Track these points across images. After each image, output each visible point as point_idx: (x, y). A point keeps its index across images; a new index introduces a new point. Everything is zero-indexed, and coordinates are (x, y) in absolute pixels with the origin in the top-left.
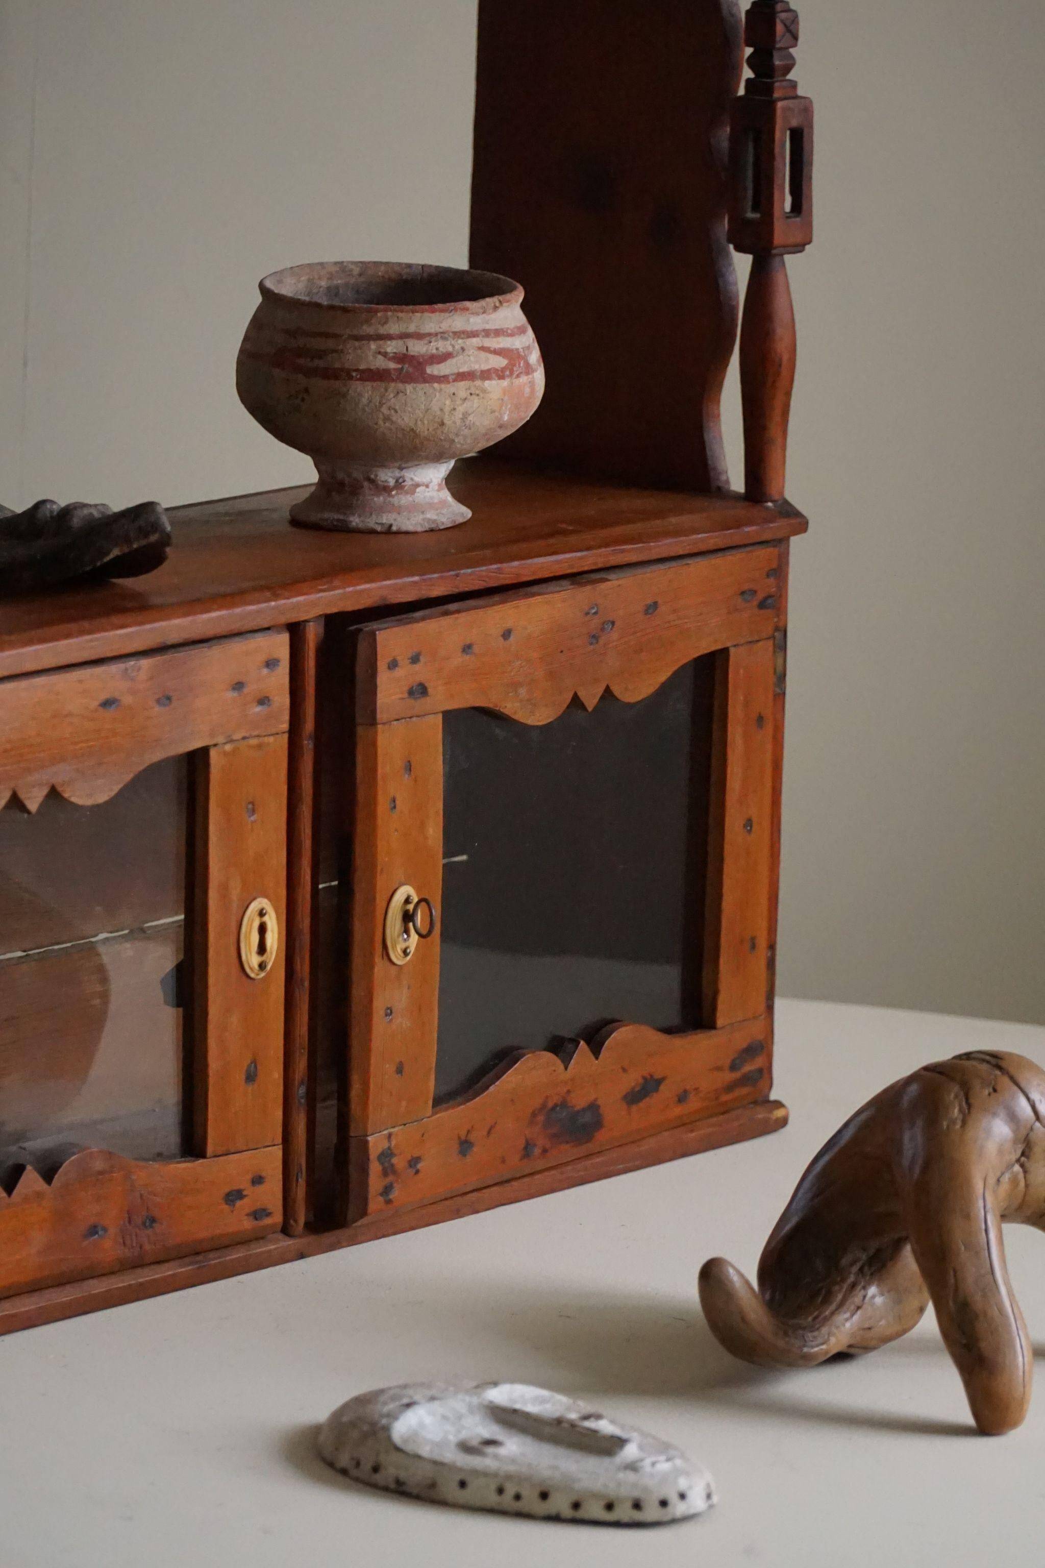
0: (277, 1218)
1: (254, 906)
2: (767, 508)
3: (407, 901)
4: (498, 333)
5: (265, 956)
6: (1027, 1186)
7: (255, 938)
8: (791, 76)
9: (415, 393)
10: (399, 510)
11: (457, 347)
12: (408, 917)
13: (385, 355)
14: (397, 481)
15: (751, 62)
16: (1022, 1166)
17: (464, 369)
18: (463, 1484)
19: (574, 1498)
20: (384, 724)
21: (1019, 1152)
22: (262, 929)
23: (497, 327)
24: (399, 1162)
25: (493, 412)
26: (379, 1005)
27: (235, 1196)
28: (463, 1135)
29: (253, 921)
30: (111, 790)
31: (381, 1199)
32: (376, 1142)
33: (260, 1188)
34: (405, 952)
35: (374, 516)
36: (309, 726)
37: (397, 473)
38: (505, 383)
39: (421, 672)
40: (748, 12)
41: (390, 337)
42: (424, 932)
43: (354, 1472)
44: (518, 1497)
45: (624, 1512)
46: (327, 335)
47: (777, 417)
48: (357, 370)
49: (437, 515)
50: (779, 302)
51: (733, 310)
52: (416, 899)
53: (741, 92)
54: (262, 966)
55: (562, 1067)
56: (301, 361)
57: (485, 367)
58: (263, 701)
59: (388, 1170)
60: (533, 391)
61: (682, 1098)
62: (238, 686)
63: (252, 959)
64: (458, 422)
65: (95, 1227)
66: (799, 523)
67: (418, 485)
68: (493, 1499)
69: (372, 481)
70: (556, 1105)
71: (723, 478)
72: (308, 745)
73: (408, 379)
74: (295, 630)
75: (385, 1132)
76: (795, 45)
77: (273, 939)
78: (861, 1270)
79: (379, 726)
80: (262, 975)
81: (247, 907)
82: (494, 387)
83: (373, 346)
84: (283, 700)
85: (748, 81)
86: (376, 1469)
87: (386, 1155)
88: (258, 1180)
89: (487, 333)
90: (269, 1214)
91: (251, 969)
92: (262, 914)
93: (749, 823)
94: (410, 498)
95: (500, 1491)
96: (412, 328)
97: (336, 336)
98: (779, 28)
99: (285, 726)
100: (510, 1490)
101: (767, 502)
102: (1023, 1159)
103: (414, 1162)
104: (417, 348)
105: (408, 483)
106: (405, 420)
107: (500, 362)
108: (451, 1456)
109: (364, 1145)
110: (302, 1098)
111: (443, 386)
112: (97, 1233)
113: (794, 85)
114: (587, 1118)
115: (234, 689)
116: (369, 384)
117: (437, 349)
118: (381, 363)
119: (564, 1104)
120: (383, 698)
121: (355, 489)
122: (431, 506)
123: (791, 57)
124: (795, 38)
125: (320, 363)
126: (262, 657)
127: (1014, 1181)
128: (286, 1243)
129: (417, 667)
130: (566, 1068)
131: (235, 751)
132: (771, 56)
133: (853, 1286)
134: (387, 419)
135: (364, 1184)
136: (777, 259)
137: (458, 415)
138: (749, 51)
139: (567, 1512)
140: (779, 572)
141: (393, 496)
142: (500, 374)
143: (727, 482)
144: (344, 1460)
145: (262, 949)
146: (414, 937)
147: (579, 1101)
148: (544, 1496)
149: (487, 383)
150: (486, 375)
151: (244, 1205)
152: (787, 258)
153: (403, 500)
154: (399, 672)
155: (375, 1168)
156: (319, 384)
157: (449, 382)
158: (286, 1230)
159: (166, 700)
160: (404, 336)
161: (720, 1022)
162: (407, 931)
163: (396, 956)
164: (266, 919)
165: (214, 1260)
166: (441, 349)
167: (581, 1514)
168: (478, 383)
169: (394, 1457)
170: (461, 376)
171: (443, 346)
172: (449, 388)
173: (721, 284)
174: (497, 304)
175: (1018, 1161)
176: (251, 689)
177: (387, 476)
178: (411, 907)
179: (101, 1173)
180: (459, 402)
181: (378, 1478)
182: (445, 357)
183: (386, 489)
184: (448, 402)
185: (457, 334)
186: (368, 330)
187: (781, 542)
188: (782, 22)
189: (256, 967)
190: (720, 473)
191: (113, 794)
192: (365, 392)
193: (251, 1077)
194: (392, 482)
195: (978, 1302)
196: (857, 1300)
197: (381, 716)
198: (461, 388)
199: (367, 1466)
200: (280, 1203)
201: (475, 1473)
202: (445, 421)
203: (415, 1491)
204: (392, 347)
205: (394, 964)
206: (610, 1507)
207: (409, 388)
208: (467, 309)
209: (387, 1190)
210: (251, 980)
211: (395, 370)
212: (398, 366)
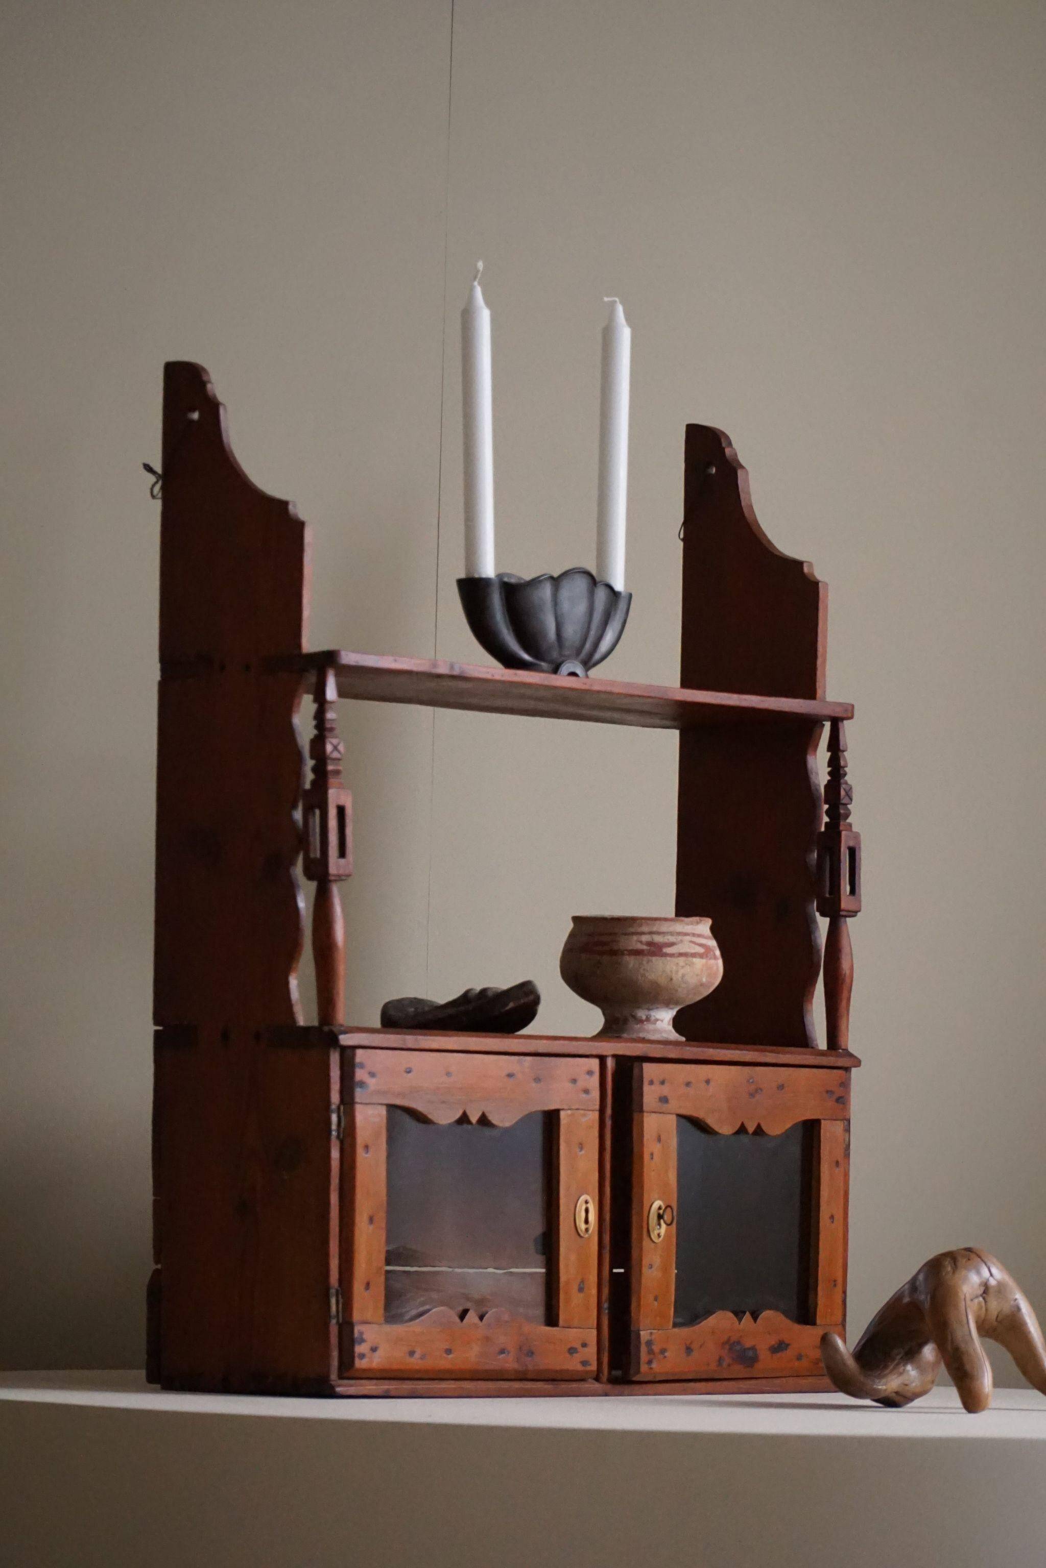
0: (594, 1367)
1: (583, 1198)
2: (840, 1052)
3: (660, 1208)
4: (699, 936)
5: (588, 1225)
6: (987, 1310)
7: (583, 1214)
8: (849, 820)
9: (658, 962)
10: (648, 1032)
11: (679, 940)
12: (660, 1217)
13: (641, 942)
14: (647, 1017)
15: (827, 812)
16: (984, 1298)
17: (682, 951)
20: (647, 1112)
21: (982, 1291)
22: (587, 1211)
23: (699, 933)
24: (656, 1348)
25: (697, 975)
26: (645, 1262)
27: (572, 1351)
28: (688, 1342)
29: (581, 1207)
30: (512, 1121)
31: (646, 1366)
32: (644, 1335)
33: (586, 1350)
34: (659, 1235)
35: (635, 1033)
36: (609, 1111)
37: (646, 1012)
38: (704, 961)
39: (665, 1090)
40: (826, 787)
41: (643, 933)
42: (669, 1222)
46: (611, 934)
47: (844, 1003)
48: (626, 950)
49: (667, 1035)
50: (844, 942)
51: (819, 951)
52: (663, 1207)
53: (823, 829)
54: (587, 1230)
55: (738, 1323)
56: (596, 948)
57: (693, 951)
58: (586, 1091)
59: (651, 1352)
60: (718, 968)
61: (799, 1357)
62: (574, 1081)
63: (582, 1226)
64: (680, 979)
65: (504, 1349)
66: (858, 1063)
67: (657, 1020)
69: (634, 1017)
70: (734, 1342)
71: (815, 1043)
72: (609, 1122)
73: (653, 954)
74: (602, 1059)
75: (649, 1331)
76: (851, 803)
77: (592, 1217)
78: (902, 1358)
79: (645, 1114)
80: (587, 1236)
81: (578, 1200)
82: (697, 961)
83: (635, 938)
84: (596, 1094)
85: (826, 823)
87: (649, 1343)
88: (584, 1345)
89: (694, 935)
90: (590, 1365)
91: (581, 1230)
92: (587, 1202)
93: (832, 1217)
94: (653, 1026)
96: (655, 929)
97: (615, 934)
98: (843, 793)
99: (597, 1107)
101: (839, 1049)
102: (984, 1295)
103: (663, 1351)
104: (658, 939)
105: (653, 1018)
106: (651, 976)
107: (701, 950)
109: (639, 1336)
110: (606, 1309)
111: (672, 959)
112: (504, 1353)
113: (850, 825)
114: (750, 1354)
115: (572, 1082)
116: (633, 958)
117: (668, 940)
118: (640, 947)
119: (739, 1343)
120: (646, 1099)
121: (625, 1021)
122: (665, 1031)
123: (848, 810)
124: (851, 800)
125: (606, 948)
126: (586, 1068)
127: (981, 1308)
128: (597, 1385)
129: (663, 1087)
130: (739, 1324)
131: (572, 1115)
132: (838, 807)
133: (898, 1364)
134: (643, 975)
135: (639, 1358)
136: (843, 919)
137: (680, 974)
138: (826, 807)
140: (845, 1085)
141: (645, 1025)
142: (701, 956)
143: (817, 1045)
145: (587, 1221)
146: (664, 1226)
147: (748, 1343)
149: (694, 960)
150: (694, 955)
151: (578, 1357)
152: (848, 919)
153: (650, 1027)
154: (653, 1087)
155: (643, 1349)
156: (606, 959)
157: (674, 957)
158: (597, 1379)
159: (537, 1080)
160: (651, 933)
161: (818, 1322)
162: (659, 1224)
163: (654, 1236)
164: (589, 1205)
165: (564, 1386)
168: (690, 959)
170: (681, 955)
171: (671, 939)
172: (675, 960)
173: (813, 938)
174: (699, 921)
175: (981, 1295)
176: (581, 1084)
177: (641, 1014)
178: (661, 1212)
179: (507, 1322)
180: (680, 968)
182: (672, 944)
183: (641, 1021)
184: (674, 968)
185: (679, 934)
186: (632, 930)
187: (847, 1069)
188: (845, 790)
189: (583, 1229)
190: (813, 1041)
191: (513, 1123)
192: (631, 962)
193: (581, 1290)
194: (644, 1017)
195: (963, 1346)
196: (901, 1369)
197: (645, 1108)
198: (681, 961)
200: (595, 1357)
202: (673, 978)
204: (645, 938)
205: (653, 1242)
207: (654, 959)
208: (682, 921)
209: (650, 1362)
210: (581, 1237)
211: (647, 950)
212: (649, 948)
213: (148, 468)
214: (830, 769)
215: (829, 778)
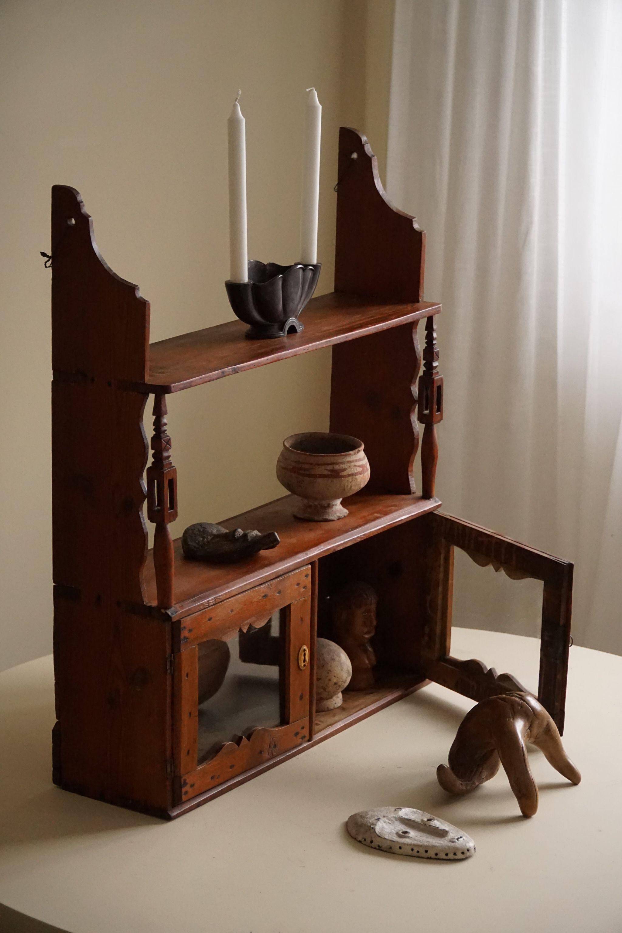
0: (308, 738)
1: (303, 648)
2: (431, 501)
4: (358, 460)
5: (305, 662)
7: (303, 657)
9: (337, 481)
10: (329, 514)
11: (348, 466)
13: (327, 470)
14: (328, 505)
17: (350, 473)
18: (400, 848)
19: (435, 852)
22: (305, 655)
23: (358, 458)
25: (358, 483)
27: (297, 733)
29: (302, 652)
30: (265, 622)
33: (303, 730)
35: (321, 516)
37: (328, 502)
38: (361, 475)
41: (328, 464)
43: (364, 842)
44: (418, 852)
45: (451, 856)
46: (308, 463)
48: (318, 475)
49: (340, 514)
54: (304, 666)
56: (301, 472)
57: (356, 471)
58: (305, 587)
60: (368, 476)
62: (298, 584)
63: (302, 664)
64: (349, 489)
67: (334, 505)
68: (410, 852)
69: (321, 505)
72: (316, 599)
73: (335, 477)
74: (312, 563)
77: (307, 658)
80: (304, 668)
81: (300, 650)
82: (359, 477)
83: (323, 467)
84: (309, 586)
85: (423, 371)
86: (372, 842)
88: (303, 728)
89: (355, 461)
90: (305, 737)
91: (301, 667)
92: (305, 650)
94: (332, 509)
95: (412, 850)
97: (311, 464)
98: (435, 355)
99: (310, 594)
100: (416, 850)
101: (430, 499)
104: (337, 467)
105: (331, 505)
106: (334, 489)
108: (396, 838)
111: (345, 478)
112: (262, 752)
115: (297, 585)
116: (322, 479)
118: (326, 472)
121: (316, 508)
122: (339, 511)
124: (438, 357)
125: (308, 473)
126: (304, 574)
128: (309, 743)
131: (297, 604)
132: (432, 364)
134: (328, 489)
137: (349, 487)
139: (433, 856)
141: (327, 510)
142: (360, 472)
144: (360, 838)
145: (304, 661)
148: (426, 851)
149: (357, 476)
150: (356, 474)
151: (300, 736)
153: (330, 510)
159: (280, 592)
160: (333, 463)
164: (306, 652)
166: (343, 467)
167: (438, 857)
168: (354, 476)
169: (378, 839)
170: (350, 475)
172: (347, 479)
174: (358, 451)
176: (302, 584)
177: (325, 504)
179: (262, 735)
180: (349, 483)
181: (373, 845)
182: (345, 470)
183: (324, 507)
184: (346, 483)
185: (348, 462)
186: (322, 463)
189: (303, 666)
191: (266, 623)
192: (321, 482)
193: (301, 699)
198: (350, 479)
199: (368, 840)
200: (308, 732)
201: (404, 844)
202: (346, 489)
203: (385, 850)
204: (329, 467)
206: (447, 855)
207: (335, 479)
208: (350, 454)
210: (301, 670)
211: (330, 474)
212: (331, 473)
213: (43, 254)
214: (426, 340)
215: (426, 345)
